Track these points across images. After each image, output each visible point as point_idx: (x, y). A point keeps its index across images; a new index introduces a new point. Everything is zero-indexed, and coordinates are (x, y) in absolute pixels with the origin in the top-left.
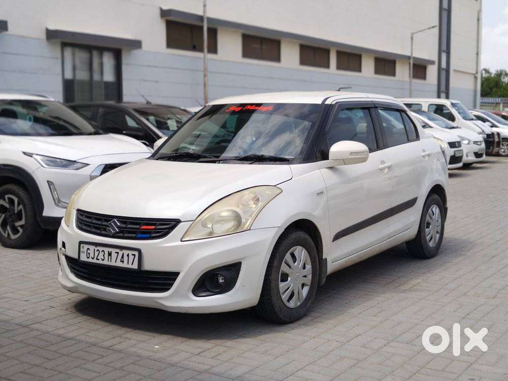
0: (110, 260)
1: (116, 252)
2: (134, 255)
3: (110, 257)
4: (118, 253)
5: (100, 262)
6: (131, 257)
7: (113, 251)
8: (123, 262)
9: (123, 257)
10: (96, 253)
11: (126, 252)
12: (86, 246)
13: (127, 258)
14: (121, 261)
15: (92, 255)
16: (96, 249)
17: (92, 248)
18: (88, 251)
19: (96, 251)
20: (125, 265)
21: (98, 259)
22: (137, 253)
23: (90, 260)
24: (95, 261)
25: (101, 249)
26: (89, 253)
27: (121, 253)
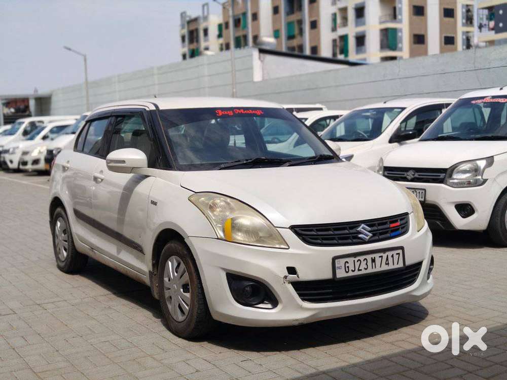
0: (374, 267)
1: (380, 257)
2: (399, 254)
3: (374, 264)
4: (382, 257)
5: (363, 272)
6: (396, 257)
7: (377, 256)
8: (388, 264)
9: (387, 259)
10: (357, 264)
11: (390, 254)
12: (343, 261)
13: (392, 258)
14: (386, 264)
15: (352, 268)
16: (356, 259)
17: (350, 260)
18: (347, 265)
19: (356, 262)
20: (391, 267)
21: (361, 270)
22: (401, 251)
23: (351, 274)
24: (357, 273)
25: (362, 258)
26: (348, 267)
27: (385, 256)
